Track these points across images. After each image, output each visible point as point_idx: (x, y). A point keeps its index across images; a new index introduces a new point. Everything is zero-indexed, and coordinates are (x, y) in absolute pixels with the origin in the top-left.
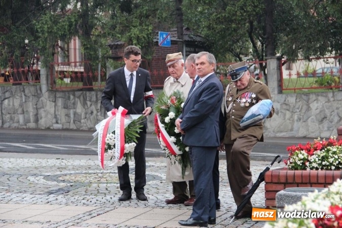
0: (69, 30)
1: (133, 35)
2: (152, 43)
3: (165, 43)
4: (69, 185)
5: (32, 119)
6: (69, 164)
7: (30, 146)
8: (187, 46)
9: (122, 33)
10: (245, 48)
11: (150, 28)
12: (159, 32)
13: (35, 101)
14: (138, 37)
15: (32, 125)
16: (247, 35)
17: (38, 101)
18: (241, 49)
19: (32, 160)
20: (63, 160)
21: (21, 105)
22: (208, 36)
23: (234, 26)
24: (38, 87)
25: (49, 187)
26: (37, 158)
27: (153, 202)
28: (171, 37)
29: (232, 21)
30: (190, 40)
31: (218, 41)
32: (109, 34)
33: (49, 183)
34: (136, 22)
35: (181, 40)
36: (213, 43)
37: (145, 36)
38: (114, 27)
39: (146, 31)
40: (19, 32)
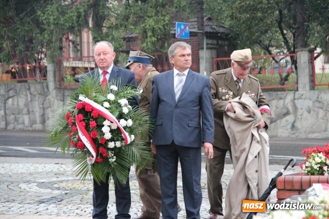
1: (147, 26)
2: (169, 35)
3: (183, 34)
4: (63, 192)
5: (38, 120)
6: (69, 169)
7: (33, 149)
8: (207, 38)
10: (275, 39)
11: (166, 18)
12: (176, 23)
13: (41, 100)
14: (154, 28)
15: (38, 126)
16: (277, 25)
17: (44, 100)
18: (270, 41)
19: (28, 165)
20: (62, 165)
21: (26, 105)
22: (232, 27)
23: (259, 14)
24: (45, 85)
25: (41, 195)
26: (33, 163)
28: (190, 28)
29: (257, 10)
30: (212, 31)
31: (243, 32)
33: (42, 190)
34: (151, 12)
35: (201, 31)
36: (238, 35)
37: (161, 27)
38: (127, 18)
39: (162, 21)
40: (23, 24)
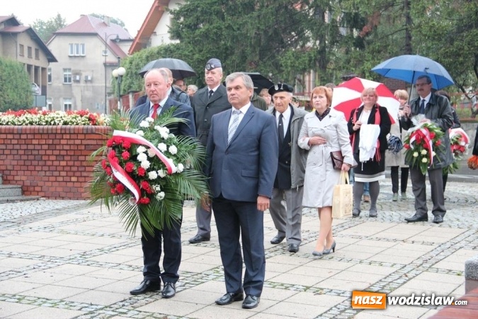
0: (309, 65)
1: (366, 68)
9: (355, 66)
27: (397, 218)
32: (344, 68)
34: (368, 56)
38: (348, 61)
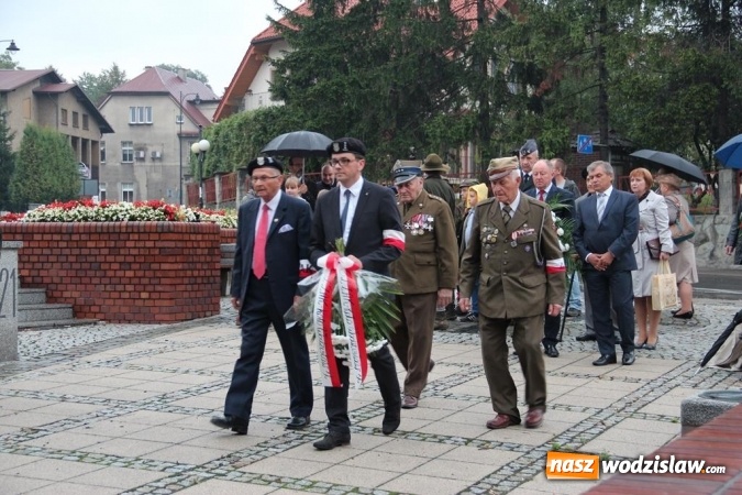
0: (466, 135)
2: (569, 149)
3: (586, 149)
8: (613, 153)
11: (566, 131)
12: (578, 136)
14: (551, 141)
23: (676, 127)
28: (593, 142)
29: (674, 122)
30: (616, 145)
32: (514, 139)
34: (548, 122)
35: (604, 145)
37: (560, 141)
38: (520, 130)
39: (562, 134)
40: (405, 138)
